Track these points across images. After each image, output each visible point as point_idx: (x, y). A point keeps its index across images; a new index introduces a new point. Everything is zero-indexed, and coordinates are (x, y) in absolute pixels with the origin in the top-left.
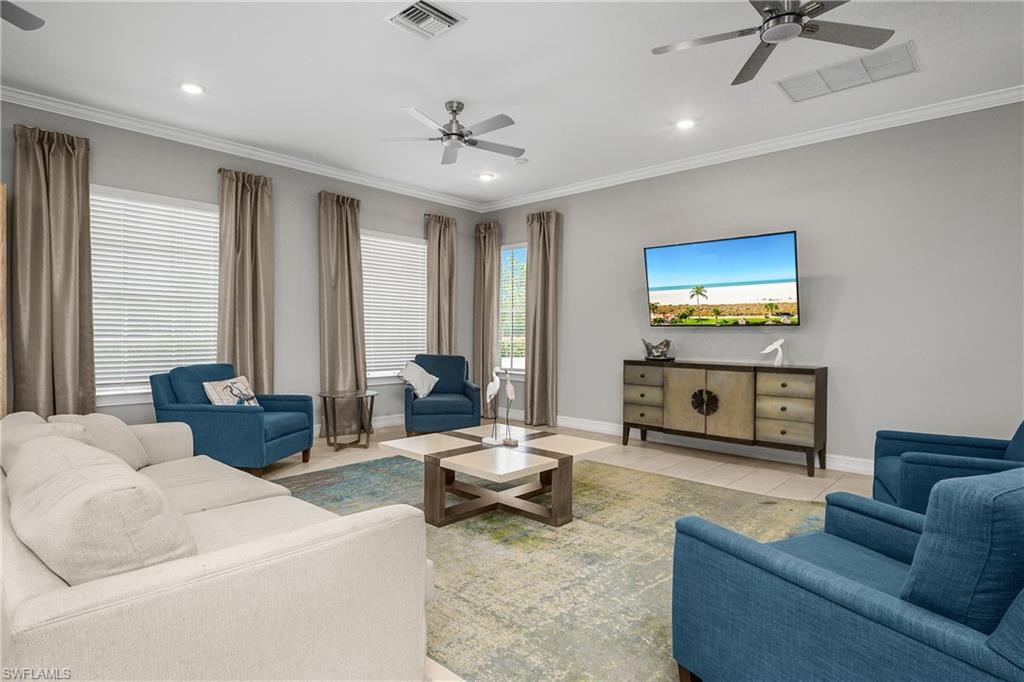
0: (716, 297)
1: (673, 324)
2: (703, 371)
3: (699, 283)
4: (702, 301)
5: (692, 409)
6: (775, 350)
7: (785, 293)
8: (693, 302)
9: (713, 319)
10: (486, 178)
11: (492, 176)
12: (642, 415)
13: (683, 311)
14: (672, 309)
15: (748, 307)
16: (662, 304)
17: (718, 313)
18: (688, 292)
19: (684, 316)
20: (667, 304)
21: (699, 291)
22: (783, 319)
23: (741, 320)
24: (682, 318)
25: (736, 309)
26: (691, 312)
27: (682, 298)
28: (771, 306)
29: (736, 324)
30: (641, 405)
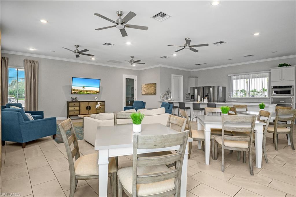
0: (87, 89)
1: (78, 94)
2: (88, 102)
3: (84, 86)
4: (84, 89)
5: (86, 110)
6: (96, 98)
7: (98, 89)
8: (82, 89)
9: (86, 93)
10: (31, 49)
11: (34, 49)
12: (74, 113)
13: (80, 91)
14: (78, 90)
15: (92, 91)
16: (76, 89)
17: (87, 92)
18: (82, 87)
19: (80, 92)
20: (77, 89)
21: (84, 87)
22: (98, 93)
23: (91, 93)
24: (80, 93)
25: (90, 91)
26: (82, 91)
27: (80, 88)
28: (96, 91)
29: (90, 94)
30: (74, 111)
